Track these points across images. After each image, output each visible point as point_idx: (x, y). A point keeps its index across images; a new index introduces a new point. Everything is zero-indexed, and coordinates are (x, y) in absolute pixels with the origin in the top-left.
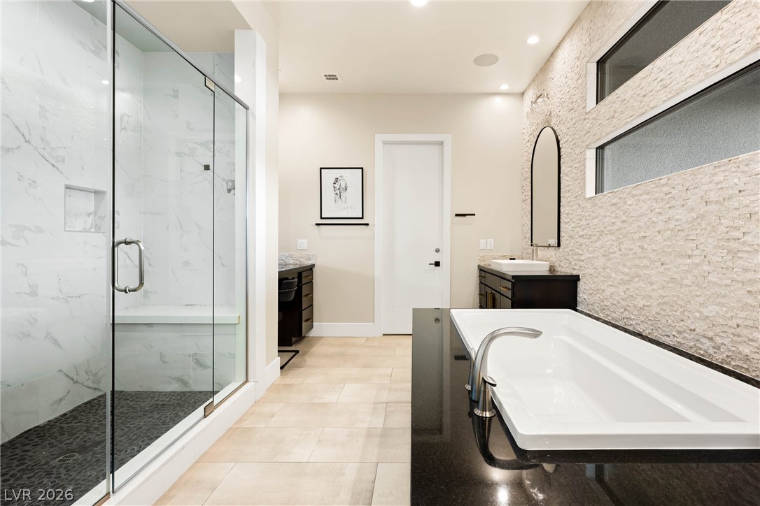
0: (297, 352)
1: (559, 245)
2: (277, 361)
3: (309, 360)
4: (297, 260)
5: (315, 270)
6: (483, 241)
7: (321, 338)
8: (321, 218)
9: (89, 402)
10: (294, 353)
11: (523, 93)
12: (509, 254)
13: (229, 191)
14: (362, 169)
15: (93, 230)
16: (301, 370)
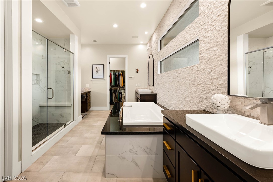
0: (86, 114)
1: (153, 86)
2: (81, 116)
3: (89, 116)
4: (86, 90)
5: (91, 92)
6: (136, 84)
7: (93, 111)
8: (93, 78)
9: (36, 125)
10: (85, 115)
11: (147, 44)
12: (144, 88)
13: (69, 74)
14: (104, 65)
15: (36, 84)
16: (87, 119)
